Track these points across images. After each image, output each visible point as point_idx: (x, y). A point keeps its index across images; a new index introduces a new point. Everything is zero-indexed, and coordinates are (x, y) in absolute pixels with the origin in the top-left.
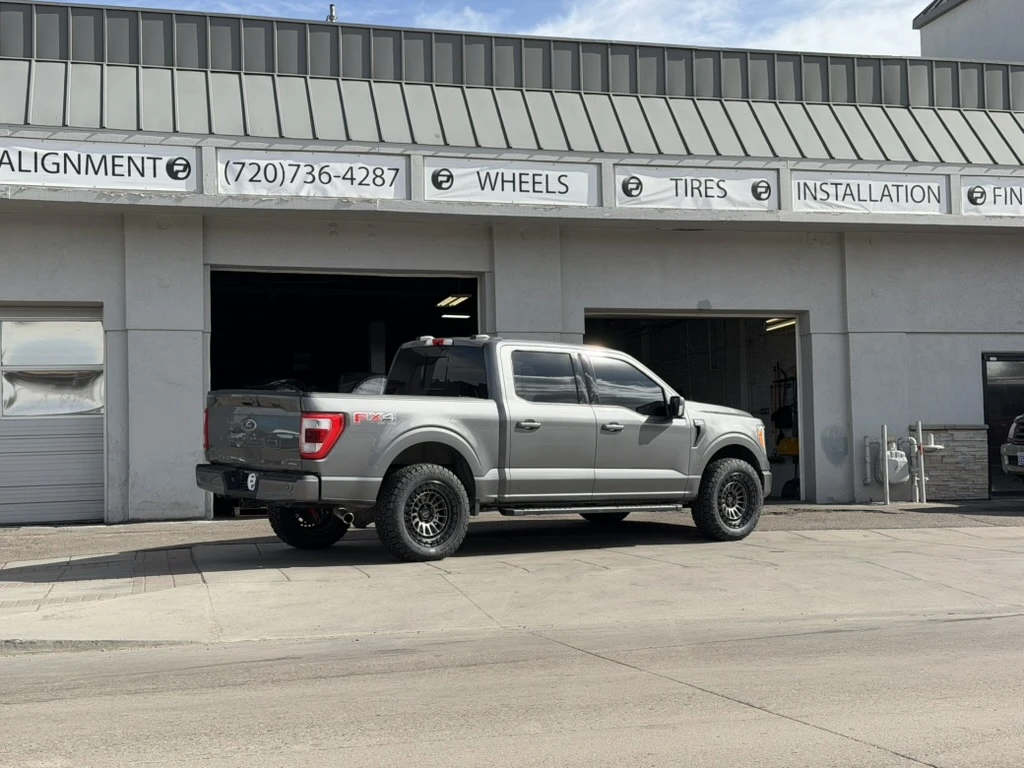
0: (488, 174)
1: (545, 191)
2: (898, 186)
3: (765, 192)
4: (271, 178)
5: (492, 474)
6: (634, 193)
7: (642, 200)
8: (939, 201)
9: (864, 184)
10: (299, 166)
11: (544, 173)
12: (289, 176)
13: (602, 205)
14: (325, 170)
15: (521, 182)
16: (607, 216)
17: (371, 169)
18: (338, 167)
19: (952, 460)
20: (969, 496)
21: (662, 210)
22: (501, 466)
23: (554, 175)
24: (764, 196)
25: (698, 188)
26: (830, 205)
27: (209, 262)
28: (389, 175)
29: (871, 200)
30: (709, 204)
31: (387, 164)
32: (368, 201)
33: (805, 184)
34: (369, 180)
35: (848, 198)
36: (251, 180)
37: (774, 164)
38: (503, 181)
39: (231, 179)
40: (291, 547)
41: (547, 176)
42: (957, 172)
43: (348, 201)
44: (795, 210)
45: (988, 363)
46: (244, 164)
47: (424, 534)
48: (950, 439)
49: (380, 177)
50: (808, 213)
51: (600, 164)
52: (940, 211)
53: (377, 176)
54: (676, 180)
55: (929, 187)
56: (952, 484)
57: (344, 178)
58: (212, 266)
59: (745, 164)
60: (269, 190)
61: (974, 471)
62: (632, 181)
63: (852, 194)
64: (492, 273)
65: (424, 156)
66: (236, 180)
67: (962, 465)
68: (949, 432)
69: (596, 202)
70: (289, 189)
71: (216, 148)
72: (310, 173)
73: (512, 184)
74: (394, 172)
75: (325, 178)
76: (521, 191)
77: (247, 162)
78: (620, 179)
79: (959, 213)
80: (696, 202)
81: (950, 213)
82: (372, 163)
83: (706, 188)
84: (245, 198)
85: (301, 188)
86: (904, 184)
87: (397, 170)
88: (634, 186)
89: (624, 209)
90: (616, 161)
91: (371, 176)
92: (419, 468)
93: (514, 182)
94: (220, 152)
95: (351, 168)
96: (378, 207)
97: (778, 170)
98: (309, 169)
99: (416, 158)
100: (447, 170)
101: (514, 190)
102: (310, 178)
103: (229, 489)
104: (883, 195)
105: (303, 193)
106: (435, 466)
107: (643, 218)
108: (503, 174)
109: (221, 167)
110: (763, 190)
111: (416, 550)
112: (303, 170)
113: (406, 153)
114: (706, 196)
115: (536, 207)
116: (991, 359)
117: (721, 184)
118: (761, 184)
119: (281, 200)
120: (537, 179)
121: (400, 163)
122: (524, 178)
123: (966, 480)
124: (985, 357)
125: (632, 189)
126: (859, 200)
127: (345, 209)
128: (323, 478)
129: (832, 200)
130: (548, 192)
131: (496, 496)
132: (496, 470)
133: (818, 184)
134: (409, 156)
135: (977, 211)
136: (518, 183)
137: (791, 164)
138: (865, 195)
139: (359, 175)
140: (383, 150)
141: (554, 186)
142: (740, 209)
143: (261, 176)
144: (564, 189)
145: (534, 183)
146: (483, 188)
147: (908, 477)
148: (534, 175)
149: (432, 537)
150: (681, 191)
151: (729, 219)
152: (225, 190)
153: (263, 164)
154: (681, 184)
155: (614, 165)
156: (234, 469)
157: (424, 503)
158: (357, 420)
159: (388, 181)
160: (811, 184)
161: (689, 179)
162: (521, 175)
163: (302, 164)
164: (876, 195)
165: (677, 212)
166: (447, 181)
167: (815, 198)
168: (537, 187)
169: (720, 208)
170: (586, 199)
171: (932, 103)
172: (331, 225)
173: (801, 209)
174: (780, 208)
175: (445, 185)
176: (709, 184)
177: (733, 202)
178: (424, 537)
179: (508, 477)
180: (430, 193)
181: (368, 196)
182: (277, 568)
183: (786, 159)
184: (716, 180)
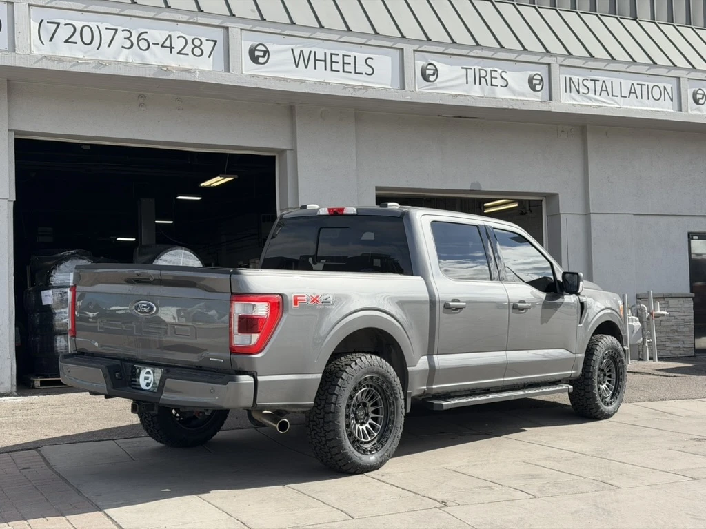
0: (302, 51)
1: (353, 72)
2: (641, 85)
3: (539, 84)
4: (87, 40)
5: (422, 363)
6: (432, 78)
7: (439, 85)
8: (672, 101)
9: (616, 82)
10: (116, 30)
11: (353, 54)
12: (106, 40)
13: (404, 88)
14: (143, 36)
15: (332, 62)
16: (408, 99)
17: (190, 39)
18: (157, 34)
19: (669, 324)
20: (680, 354)
21: (455, 96)
22: (430, 354)
23: (361, 57)
24: (538, 88)
25: (484, 77)
26: (590, 99)
27: (13, 128)
28: (207, 47)
29: (621, 96)
30: (494, 92)
31: (206, 34)
32: (188, 71)
33: (571, 79)
34: (188, 50)
35: (604, 93)
36: (66, 41)
37: (546, 60)
38: (316, 60)
39: (45, 38)
40: (161, 445)
41: (355, 57)
42: (685, 76)
43: (167, 70)
44: (562, 101)
45: (692, 241)
46: (58, 24)
47: (363, 440)
48: (667, 305)
49: (199, 47)
50: (573, 105)
51: (402, 49)
52: (673, 109)
53: (196, 47)
54: (467, 69)
55: (665, 87)
56: (668, 344)
57: (162, 46)
58: (16, 132)
59: (523, 57)
60: (85, 53)
61: (683, 332)
62: (429, 67)
63: (607, 90)
64: (294, 151)
65: (241, 29)
66: (51, 40)
67: (675, 328)
68: (666, 300)
69: (398, 85)
70: (106, 54)
71: (29, 5)
72: (128, 38)
73: (324, 63)
74: (212, 43)
75: (143, 44)
76: (332, 70)
77: (63, 22)
78: (420, 64)
79: (687, 111)
80: (483, 91)
81: (681, 110)
82: (191, 32)
83: (492, 78)
84: (61, 60)
85: (119, 53)
86: (646, 83)
87: (216, 42)
88: (431, 72)
89: (423, 93)
90: (416, 47)
91: (190, 46)
92: (358, 360)
93: (325, 61)
94: (33, 9)
95: (170, 36)
96: (198, 78)
97: (549, 65)
98: (128, 34)
99: (234, 31)
100: (263, 45)
101: (326, 69)
102: (128, 44)
103: (114, 388)
104: (630, 93)
105: (121, 59)
106: (374, 357)
107: (439, 102)
108: (315, 52)
109: (35, 26)
110: (538, 82)
111: (358, 460)
112: (121, 35)
113: (225, 25)
114: (492, 85)
115: (346, 87)
116: (694, 237)
117: (503, 74)
118: (535, 77)
119: (100, 64)
120: (347, 60)
121: (218, 34)
122: (334, 58)
123: (678, 340)
124: (691, 236)
125: (429, 75)
126: (613, 96)
127: (165, 77)
128: (260, 378)
129: (591, 94)
130: (356, 73)
131: (425, 388)
132: (426, 357)
133: (581, 79)
134: (227, 28)
135: (700, 110)
136: (328, 62)
137: (560, 60)
138: (616, 92)
139: (178, 44)
140: (201, 20)
141: (362, 67)
142: (519, 98)
143: (77, 38)
144: (370, 71)
145: (344, 63)
146: (297, 66)
147: (641, 339)
148: (344, 56)
149: (369, 442)
150: (471, 79)
151: (511, 107)
152: (39, 50)
153: (79, 25)
154: (471, 72)
155: (414, 51)
156: (118, 362)
157: (360, 401)
158: (296, 303)
159: (207, 53)
160: (575, 79)
161: (477, 68)
162: (331, 54)
163: (120, 29)
164: (625, 92)
165: (468, 98)
166: (264, 56)
167: (578, 92)
168: (347, 68)
169: (503, 97)
170: (390, 82)
171: (653, 18)
172: (140, 96)
173: (568, 102)
174: (551, 99)
175: (261, 60)
176: (494, 74)
177: (513, 92)
178: (362, 442)
179: (437, 365)
180: (247, 66)
181: (188, 66)
182: (196, 494)
183: (556, 55)
184: (500, 71)
